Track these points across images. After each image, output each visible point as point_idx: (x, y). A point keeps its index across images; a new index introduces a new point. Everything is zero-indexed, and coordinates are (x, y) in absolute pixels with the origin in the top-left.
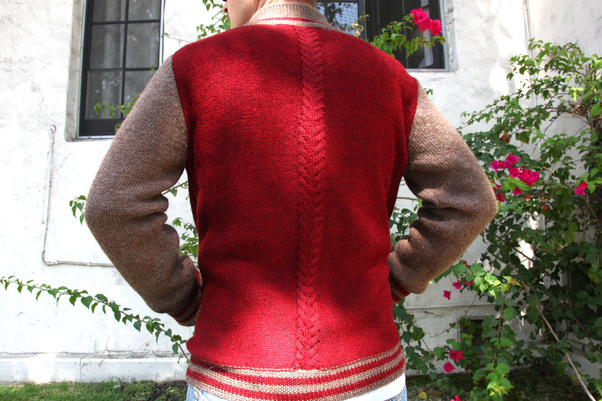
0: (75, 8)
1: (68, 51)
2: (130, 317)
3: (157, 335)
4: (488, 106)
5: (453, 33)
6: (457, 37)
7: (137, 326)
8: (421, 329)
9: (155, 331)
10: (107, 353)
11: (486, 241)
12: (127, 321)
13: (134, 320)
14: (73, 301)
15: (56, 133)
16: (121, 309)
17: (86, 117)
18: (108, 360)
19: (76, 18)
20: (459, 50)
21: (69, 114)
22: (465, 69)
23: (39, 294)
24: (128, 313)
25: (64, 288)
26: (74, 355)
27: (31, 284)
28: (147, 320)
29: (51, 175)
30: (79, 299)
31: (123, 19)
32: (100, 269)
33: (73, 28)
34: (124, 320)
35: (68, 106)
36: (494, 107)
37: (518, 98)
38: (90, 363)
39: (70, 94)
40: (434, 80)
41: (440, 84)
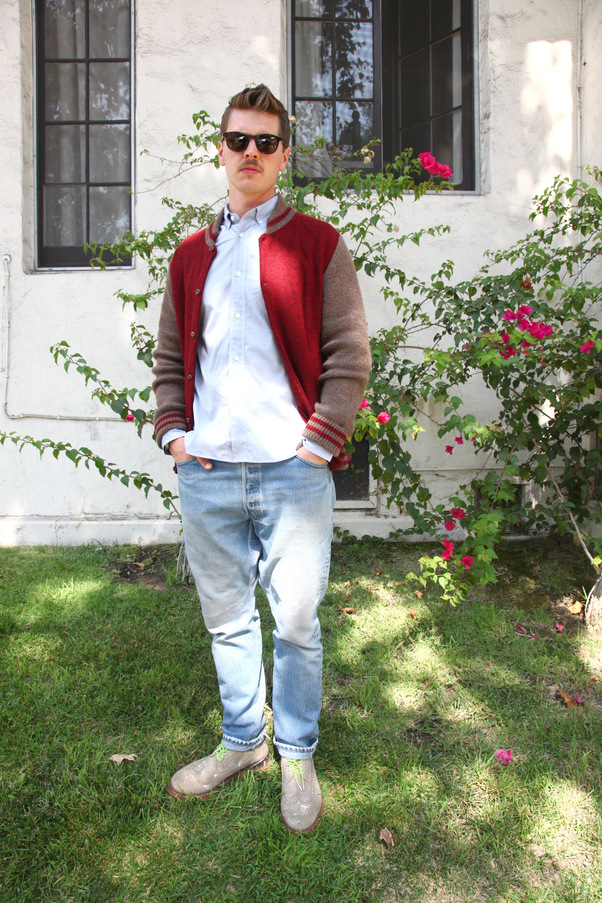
0: (23, 105)
1: (19, 161)
2: (117, 473)
3: (146, 490)
4: (519, 242)
5: (487, 146)
6: (491, 152)
7: (125, 481)
8: (427, 490)
9: (144, 486)
10: (83, 516)
11: (500, 396)
12: (113, 476)
13: (121, 476)
14: (56, 454)
15: (11, 264)
16: (106, 464)
17: (45, 244)
18: (86, 523)
19: (26, 117)
20: (492, 170)
21: (25, 241)
22: (498, 193)
23: (22, 446)
24: (114, 468)
25: (49, 441)
26: (47, 517)
27: (14, 436)
28: (135, 475)
29: (9, 314)
30: (62, 453)
31: (82, 118)
32: (72, 423)
33: (23, 131)
34: (109, 476)
35: (23, 231)
36: (526, 243)
37: (553, 233)
38: (67, 526)
39: (24, 215)
40: (461, 205)
41: (467, 211)
